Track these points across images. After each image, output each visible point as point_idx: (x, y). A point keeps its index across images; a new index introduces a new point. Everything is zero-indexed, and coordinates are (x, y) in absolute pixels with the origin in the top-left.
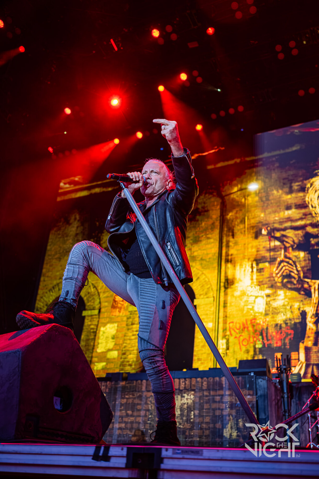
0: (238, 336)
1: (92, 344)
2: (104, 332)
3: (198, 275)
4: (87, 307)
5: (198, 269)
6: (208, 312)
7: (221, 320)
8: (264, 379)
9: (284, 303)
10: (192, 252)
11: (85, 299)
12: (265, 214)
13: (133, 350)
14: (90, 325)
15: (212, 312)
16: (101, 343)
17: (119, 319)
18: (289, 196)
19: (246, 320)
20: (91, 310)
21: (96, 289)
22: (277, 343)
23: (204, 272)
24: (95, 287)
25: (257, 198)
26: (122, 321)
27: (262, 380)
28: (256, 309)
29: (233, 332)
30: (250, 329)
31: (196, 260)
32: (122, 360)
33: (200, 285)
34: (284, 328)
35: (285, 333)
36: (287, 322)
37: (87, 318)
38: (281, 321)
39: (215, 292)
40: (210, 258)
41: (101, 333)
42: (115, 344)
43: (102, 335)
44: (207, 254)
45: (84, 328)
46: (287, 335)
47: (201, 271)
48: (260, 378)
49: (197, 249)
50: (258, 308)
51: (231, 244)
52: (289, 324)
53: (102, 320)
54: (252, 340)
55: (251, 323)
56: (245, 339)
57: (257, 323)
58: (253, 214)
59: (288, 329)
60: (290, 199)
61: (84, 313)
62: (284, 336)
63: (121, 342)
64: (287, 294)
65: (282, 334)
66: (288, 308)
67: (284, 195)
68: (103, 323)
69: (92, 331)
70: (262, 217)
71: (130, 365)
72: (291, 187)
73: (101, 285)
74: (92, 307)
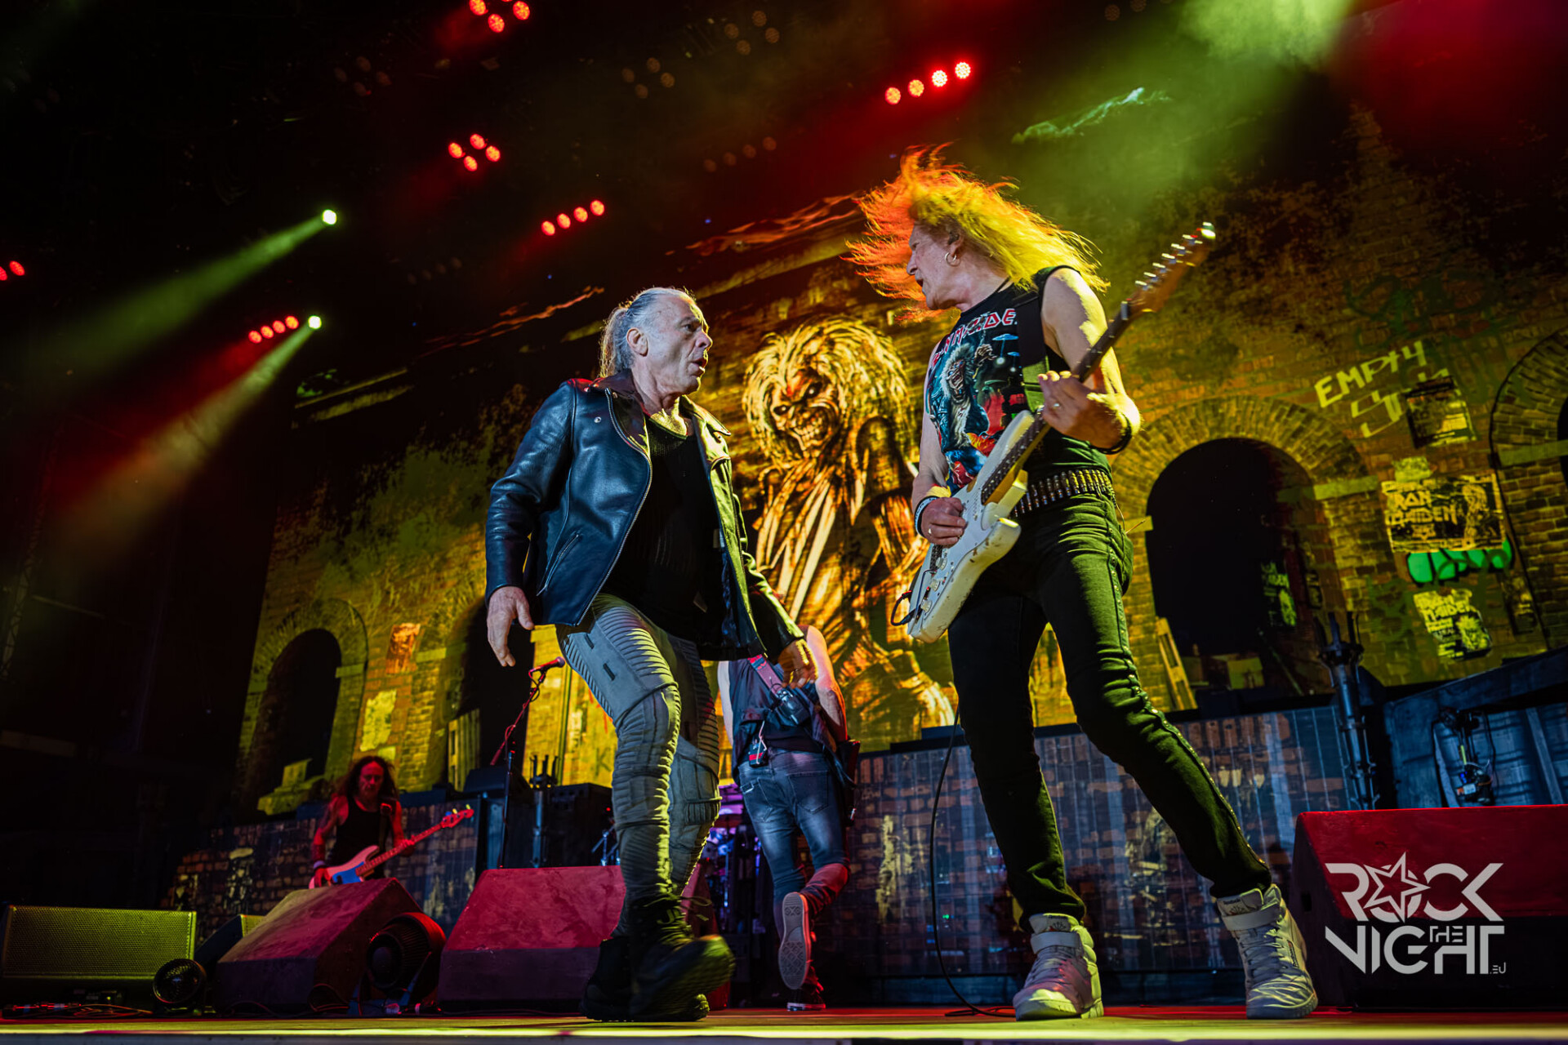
1: (351, 735)
2: (373, 710)
4: (343, 660)
11: (341, 642)
13: (422, 743)
14: (349, 696)
16: (368, 732)
17: (399, 681)
18: (713, 396)
20: (349, 664)
21: (362, 621)
24: (358, 616)
26: (405, 684)
32: (403, 764)
37: (343, 682)
41: (368, 711)
42: (392, 733)
43: (370, 716)
45: (339, 703)
53: (370, 686)
60: (714, 401)
61: (340, 672)
63: (402, 729)
67: (704, 394)
68: (370, 691)
69: (352, 708)
71: (417, 774)
72: (718, 374)
73: (369, 611)
74: (352, 659)
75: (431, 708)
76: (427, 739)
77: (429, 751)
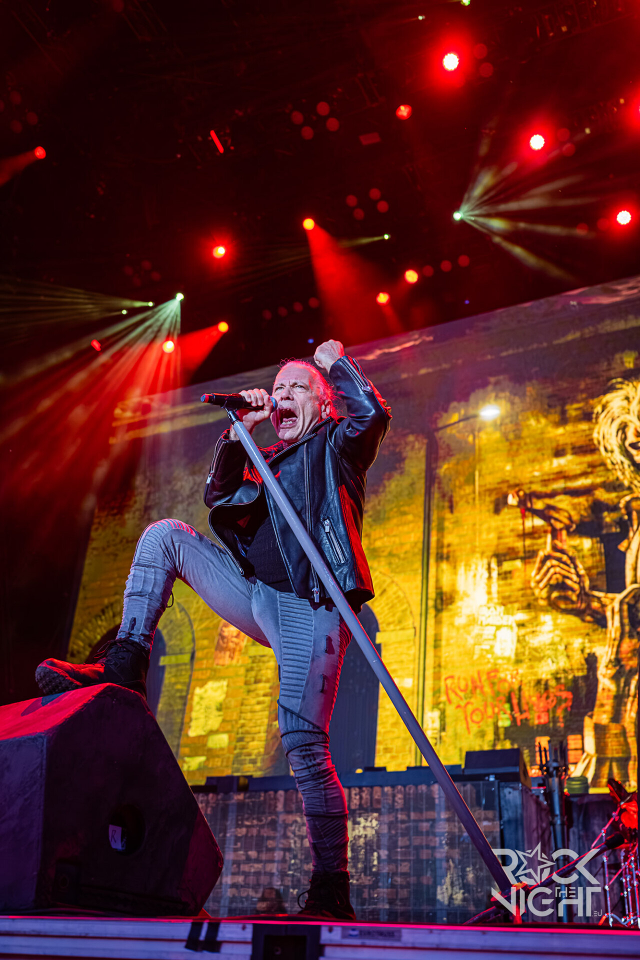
0: (463, 704)
1: (179, 720)
2: (201, 698)
3: (384, 586)
4: (167, 649)
5: (384, 574)
6: (404, 657)
7: (429, 673)
8: (514, 789)
9: (553, 638)
10: (372, 541)
11: (164, 633)
12: (513, 466)
13: (259, 732)
14: (176, 683)
15: (411, 658)
16: (196, 719)
17: (231, 672)
18: (561, 430)
19: (479, 673)
20: (175, 654)
21: (187, 614)
22: (539, 717)
23: (396, 579)
24: (182, 610)
25: (497, 435)
26: (237, 675)
27: (511, 790)
28: (498, 651)
29: (452, 696)
30: (487, 689)
31: (379, 556)
32: (238, 751)
33: (387, 604)
34: (553, 688)
35: (555, 698)
36: (559, 676)
37: (167, 670)
38: (547, 675)
39: (418, 618)
40: (406, 553)
41: (196, 699)
42: (224, 721)
43: (198, 703)
44: (402, 544)
45: (163, 689)
46: (560, 701)
47: (391, 578)
48: (506, 787)
49: (382, 535)
50: (501, 649)
51: (447, 524)
52: (563, 681)
53: (197, 675)
54: (490, 711)
55: (489, 678)
56: (477, 709)
57: (500, 678)
58: (490, 466)
59: (561, 690)
60: (563, 435)
61: (163, 661)
62: (554, 704)
63: (235, 717)
64: (559, 621)
65: (550, 700)
66: (561, 648)
67: (550, 429)
68: (198, 680)
69: (178, 694)
70: (507, 471)
71: (254, 762)
72: (563, 412)
73: (195, 606)
74: (177, 650)
75: (267, 699)
76: (263, 728)
77: (267, 740)
